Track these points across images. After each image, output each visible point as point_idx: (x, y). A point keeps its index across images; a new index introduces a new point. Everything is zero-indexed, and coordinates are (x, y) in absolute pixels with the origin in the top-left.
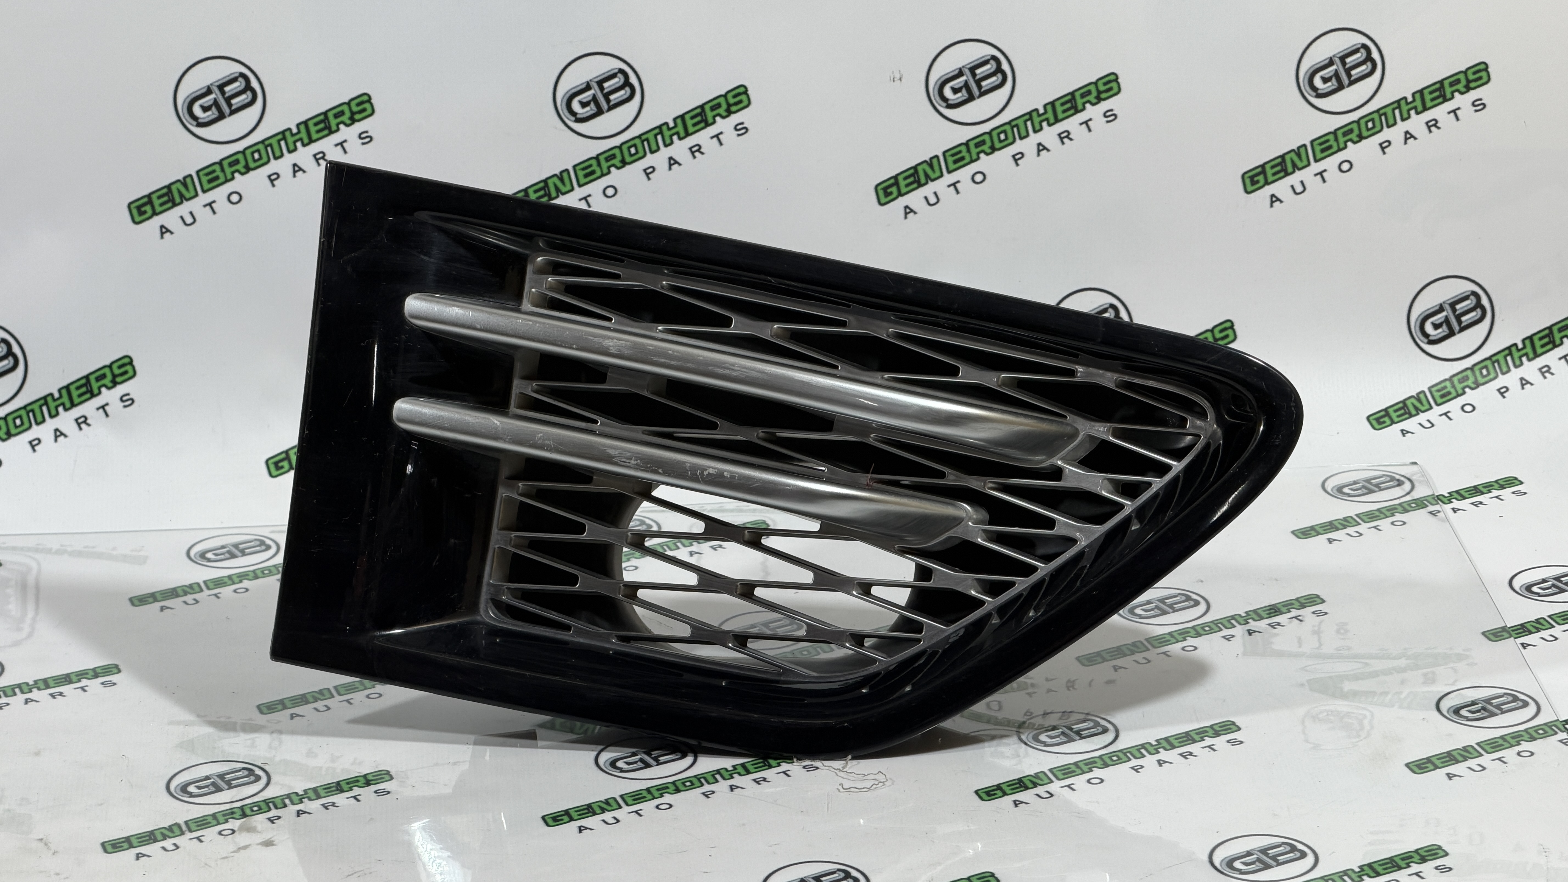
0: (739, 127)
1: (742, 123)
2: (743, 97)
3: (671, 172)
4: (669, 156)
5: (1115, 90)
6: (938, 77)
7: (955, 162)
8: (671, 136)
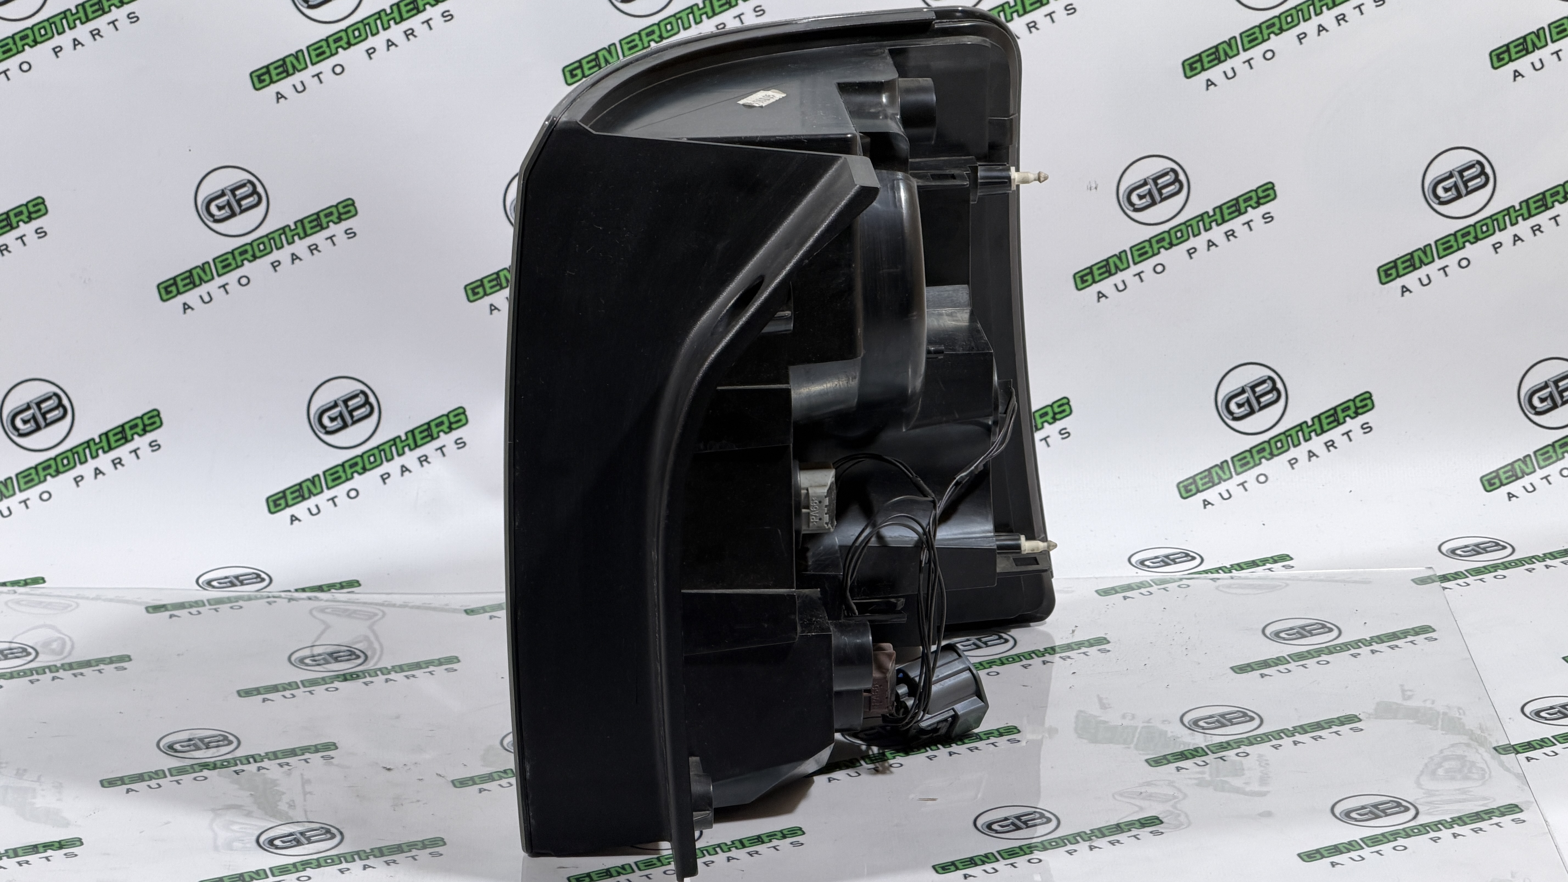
5: (1272, 196)
6: (1128, 185)
7: (1140, 255)
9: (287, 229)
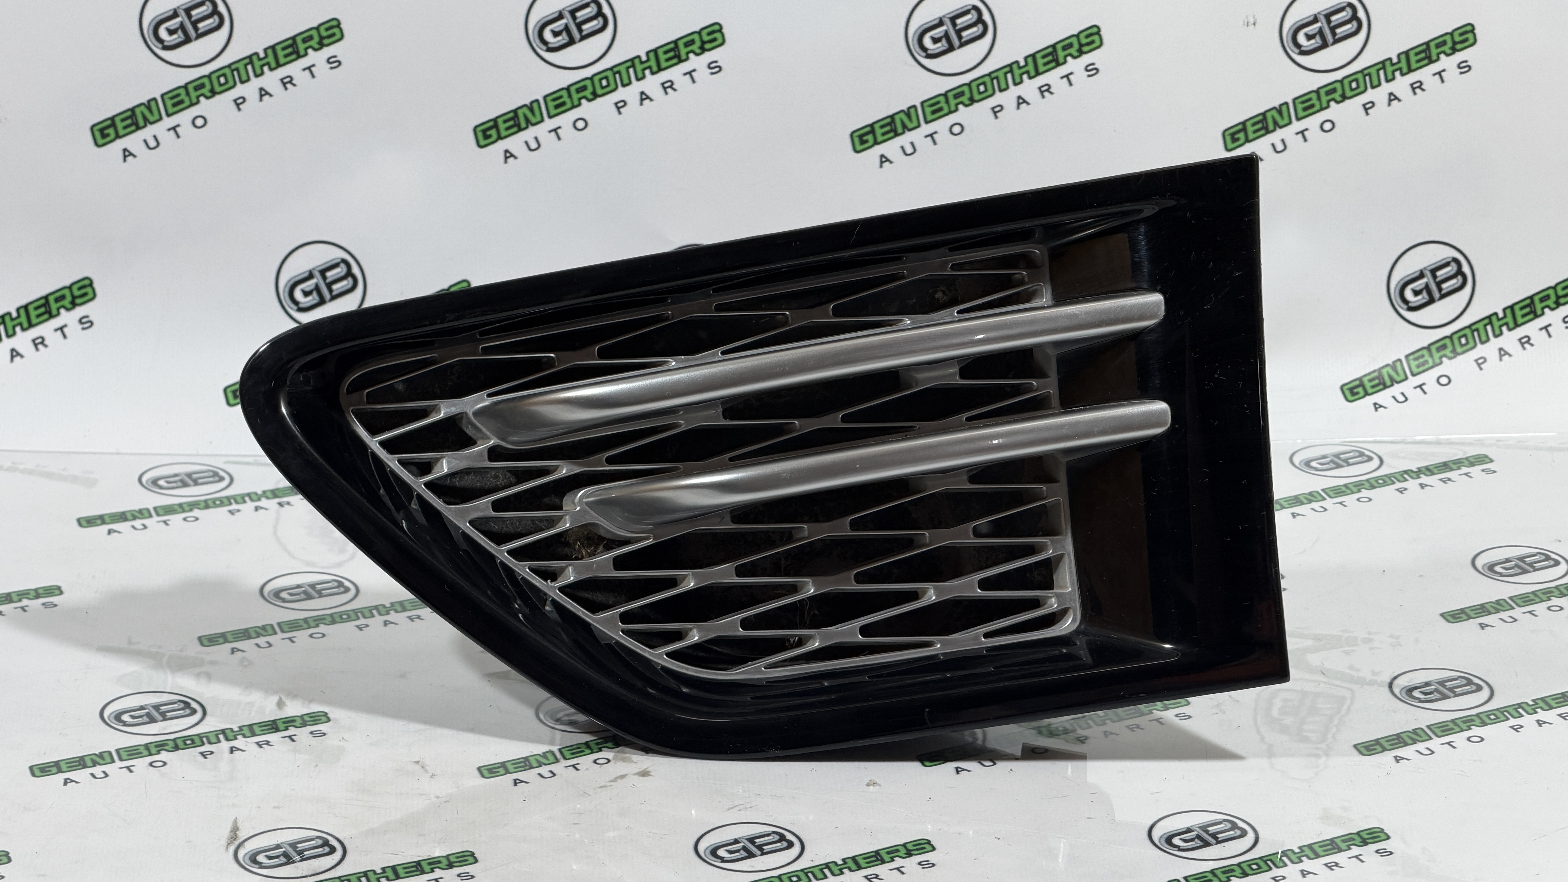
0: (1089, 68)
1: (1093, 64)
2: (1096, 38)
3: (1019, 111)
4: (1018, 95)
5: (1471, 41)
6: (1293, 22)
7: (1305, 109)
8: (1021, 75)
9: (255, 58)
